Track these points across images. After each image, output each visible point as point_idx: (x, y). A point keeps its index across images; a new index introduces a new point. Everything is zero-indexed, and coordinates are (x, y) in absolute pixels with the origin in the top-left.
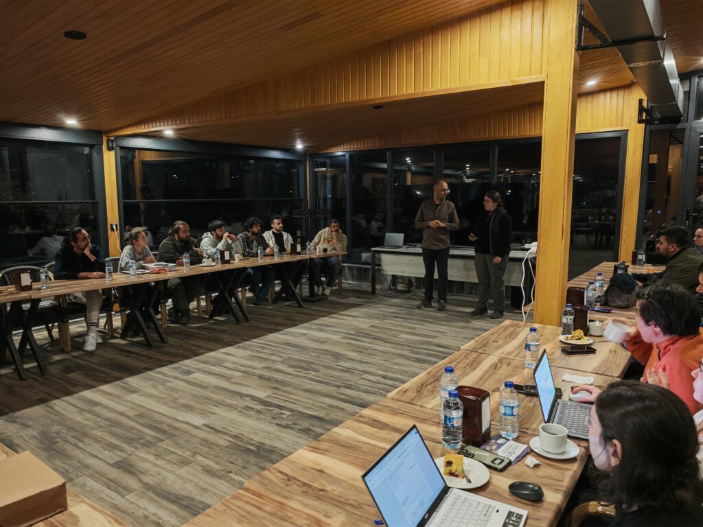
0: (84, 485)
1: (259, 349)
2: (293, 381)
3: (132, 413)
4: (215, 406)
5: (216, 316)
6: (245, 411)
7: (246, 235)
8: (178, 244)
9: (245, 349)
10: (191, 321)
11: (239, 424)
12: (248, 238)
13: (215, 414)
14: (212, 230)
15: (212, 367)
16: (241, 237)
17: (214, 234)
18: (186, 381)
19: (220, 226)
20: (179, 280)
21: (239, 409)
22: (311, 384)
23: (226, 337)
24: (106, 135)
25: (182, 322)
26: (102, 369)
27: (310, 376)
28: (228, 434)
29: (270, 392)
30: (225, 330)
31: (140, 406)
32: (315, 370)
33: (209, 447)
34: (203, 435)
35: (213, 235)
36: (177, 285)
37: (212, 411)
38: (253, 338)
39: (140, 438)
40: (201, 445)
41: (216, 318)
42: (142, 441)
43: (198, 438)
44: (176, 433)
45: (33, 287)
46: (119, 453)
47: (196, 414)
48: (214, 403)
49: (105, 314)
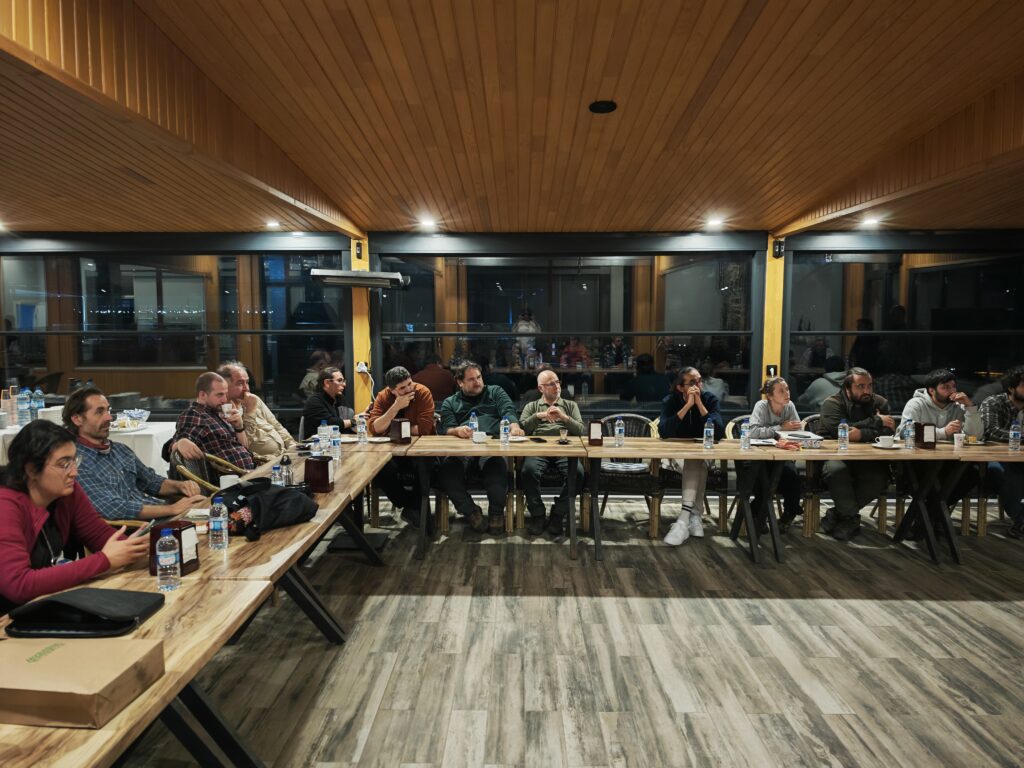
0: (473, 723)
1: (920, 622)
2: (919, 708)
3: (621, 651)
4: (736, 692)
5: (908, 539)
6: (768, 723)
7: (1003, 400)
8: (849, 405)
9: (896, 612)
10: (857, 538)
11: (734, 740)
12: (1005, 405)
13: (720, 705)
14: (931, 385)
15: (804, 626)
16: (990, 402)
17: (933, 393)
18: (741, 634)
19: (945, 380)
20: (843, 465)
21: (763, 716)
22: (950, 731)
23: (884, 580)
24: (773, 235)
25: (840, 535)
26: (663, 575)
27: (967, 715)
28: (700, 748)
29: (848, 711)
30: (898, 568)
31: (644, 646)
32: (992, 710)
33: (651, 756)
34: (666, 729)
35: (930, 395)
36: (838, 473)
37: (722, 699)
38: (932, 598)
39: (591, 693)
40: (646, 745)
41: (905, 542)
42: (587, 697)
43: (655, 732)
44: (637, 707)
45: (604, 442)
46: (548, 700)
47: (695, 692)
48: (740, 688)
49: (717, 497)
